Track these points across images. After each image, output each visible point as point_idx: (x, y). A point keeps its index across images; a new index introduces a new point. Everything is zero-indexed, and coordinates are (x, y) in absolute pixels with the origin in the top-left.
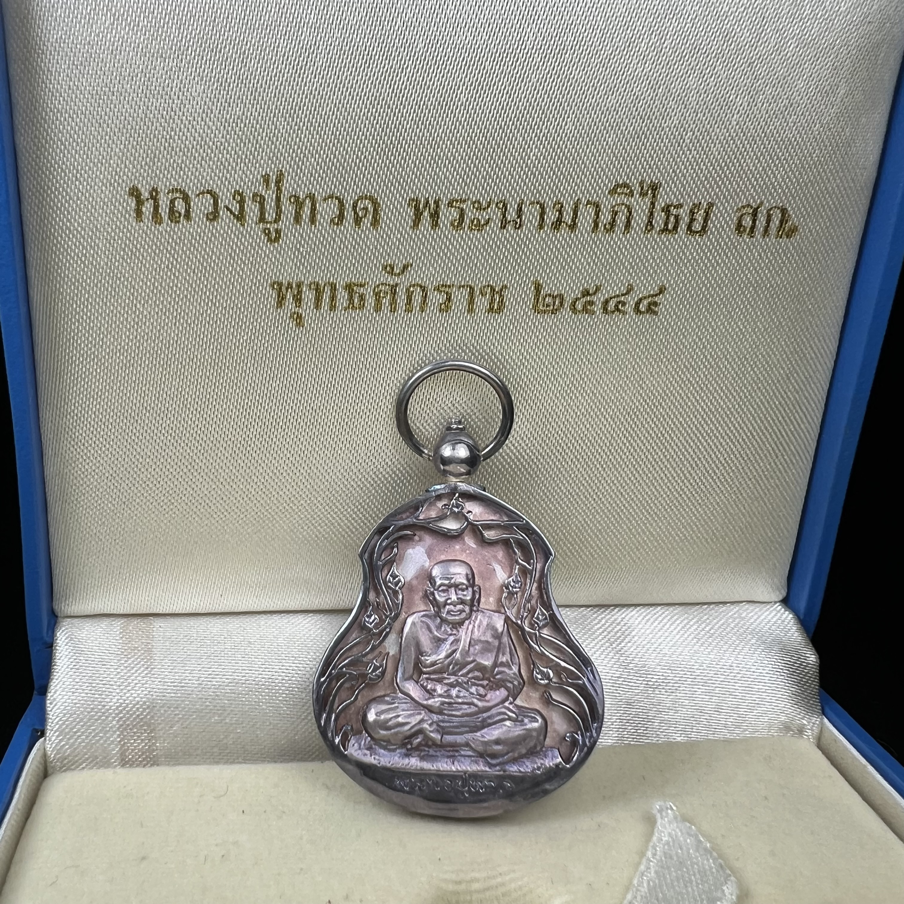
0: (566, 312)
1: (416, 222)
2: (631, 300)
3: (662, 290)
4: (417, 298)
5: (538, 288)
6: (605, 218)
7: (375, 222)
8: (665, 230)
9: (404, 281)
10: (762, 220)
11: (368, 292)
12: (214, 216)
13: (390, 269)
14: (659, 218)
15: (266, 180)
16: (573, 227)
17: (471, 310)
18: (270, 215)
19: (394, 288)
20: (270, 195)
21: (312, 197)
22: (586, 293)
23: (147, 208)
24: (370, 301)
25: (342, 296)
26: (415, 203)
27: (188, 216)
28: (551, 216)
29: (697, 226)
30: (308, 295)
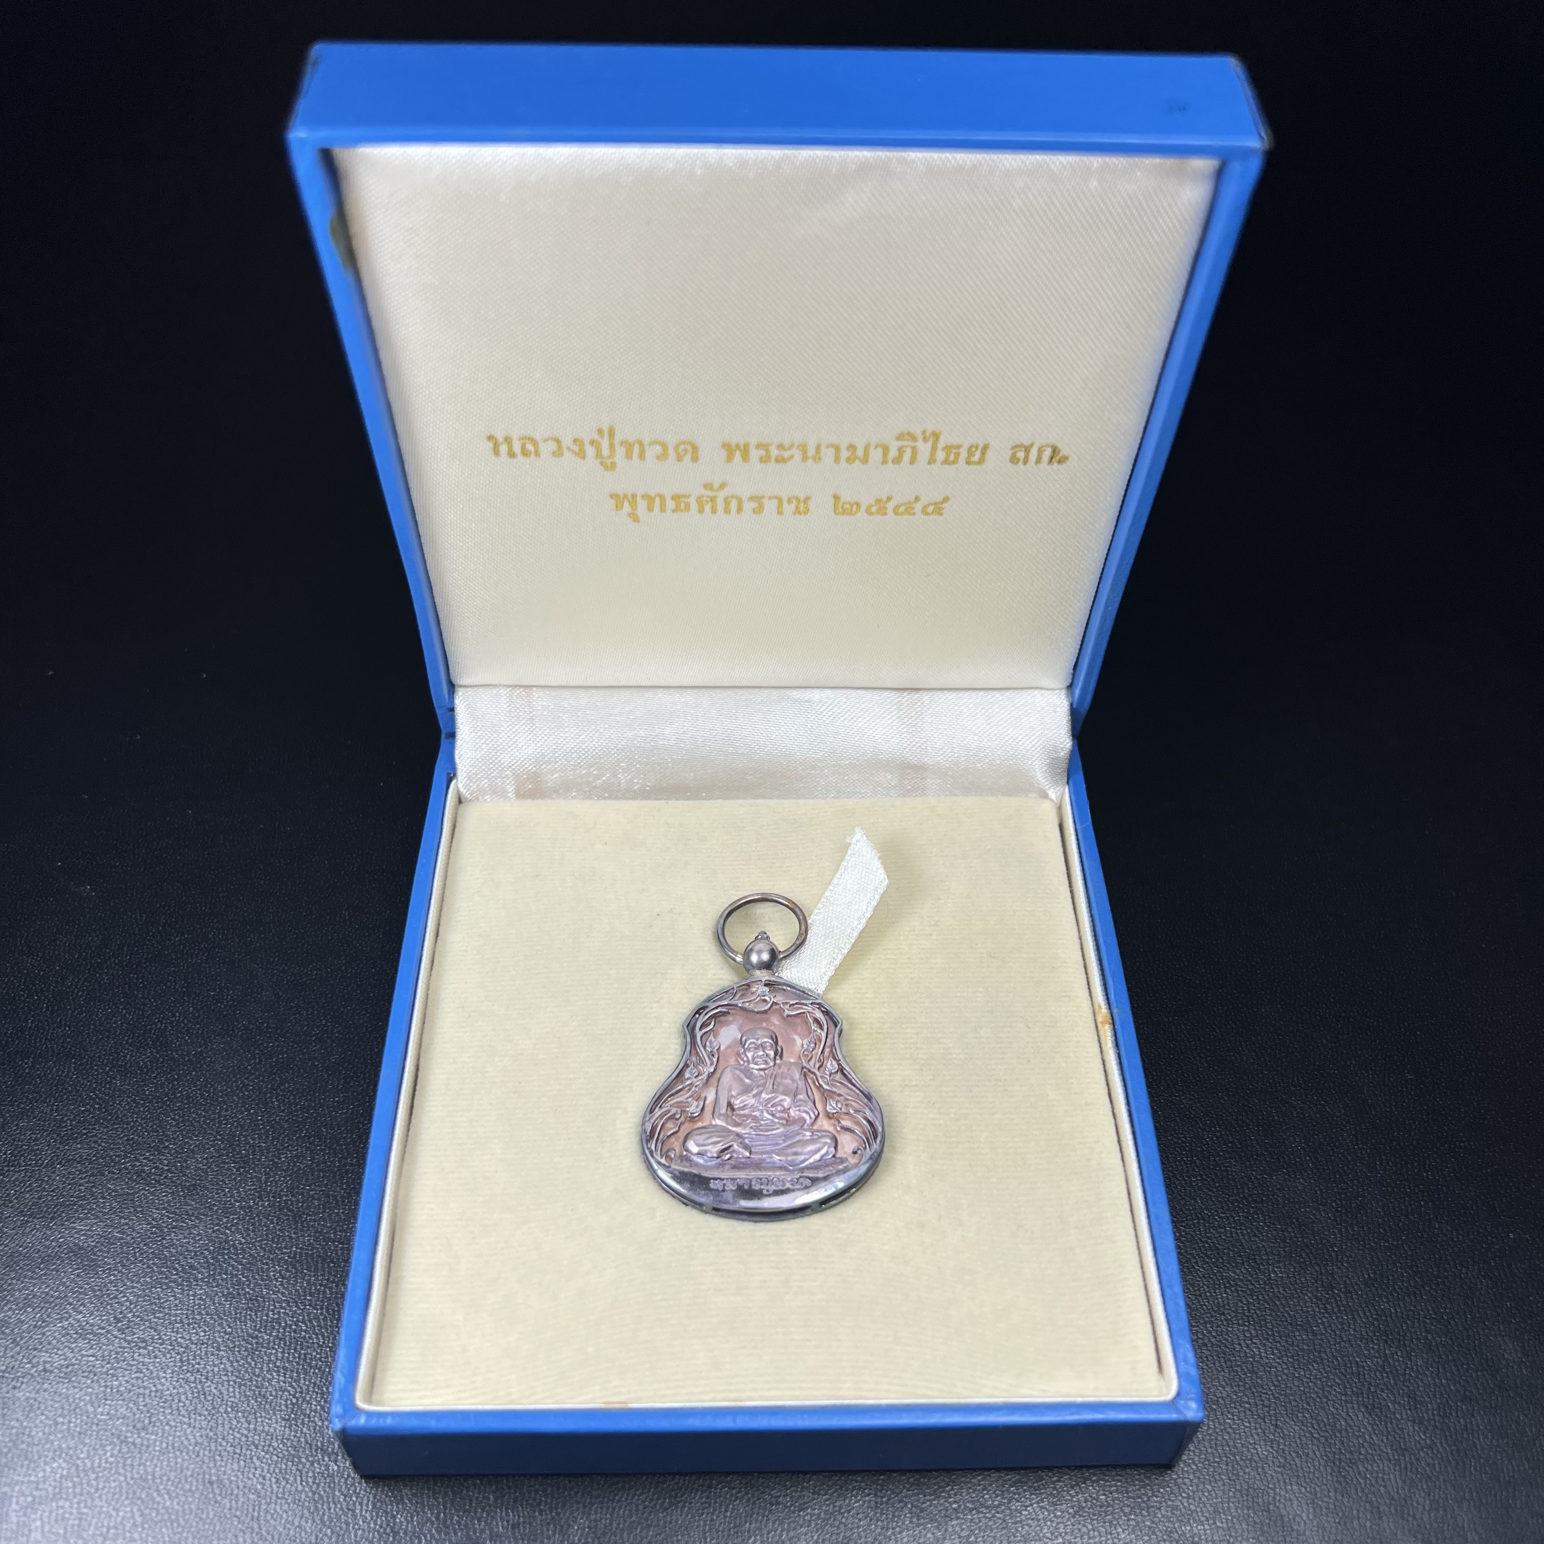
0: (861, 514)
1: (730, 459)
2: (918, 507)
3: (946, 499)
4: (734, 505)
5: (836, 497)
6: (893, 453)
7: (695, 459)
8: (946, 462)
9: (722, 495)
10: (1034, 453)
11: (692, 500)
12: (558, 453)
13: (708, 486)
14: (940, 455)
15: (600, 432)
16: (865, 460)
17: (780, 513)
18: (606, 452)
19: (713, 499)
20: (605, 443)
21: (641, 443)
22: (878, 501)
23: (503, 448)
24: (694, 507)
25: (671, 504)
26: (726, 446)
27: (537, 454)
28: (845, 454)
29: (976, 458)
30: (642, 504)
